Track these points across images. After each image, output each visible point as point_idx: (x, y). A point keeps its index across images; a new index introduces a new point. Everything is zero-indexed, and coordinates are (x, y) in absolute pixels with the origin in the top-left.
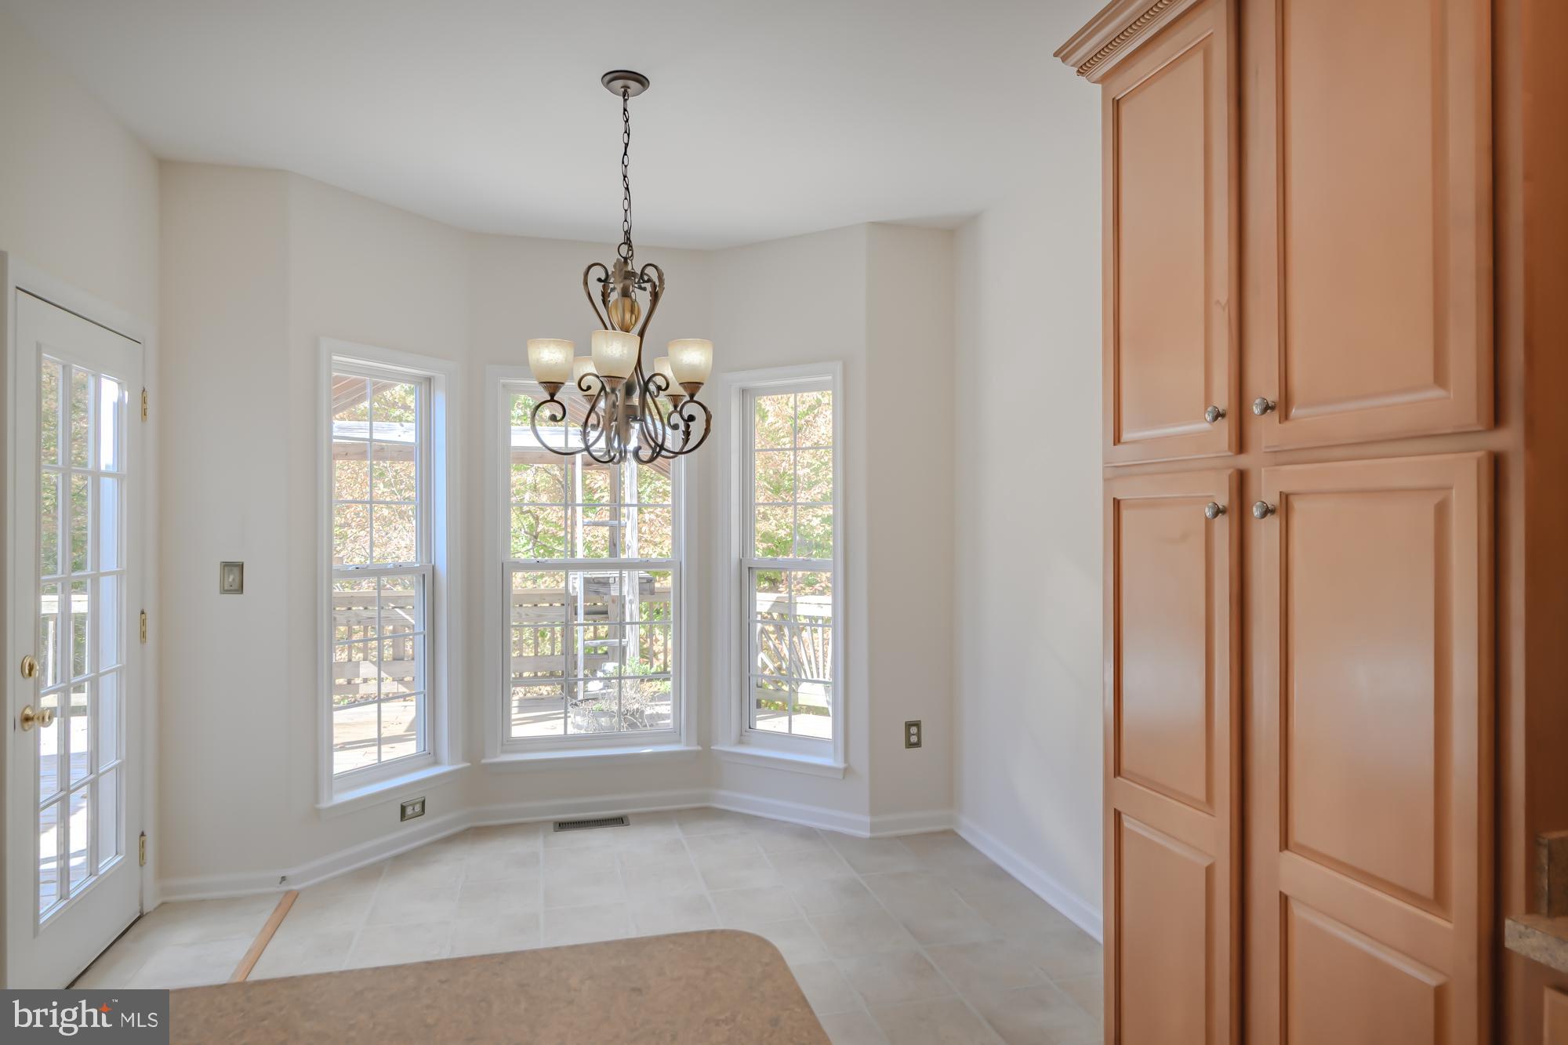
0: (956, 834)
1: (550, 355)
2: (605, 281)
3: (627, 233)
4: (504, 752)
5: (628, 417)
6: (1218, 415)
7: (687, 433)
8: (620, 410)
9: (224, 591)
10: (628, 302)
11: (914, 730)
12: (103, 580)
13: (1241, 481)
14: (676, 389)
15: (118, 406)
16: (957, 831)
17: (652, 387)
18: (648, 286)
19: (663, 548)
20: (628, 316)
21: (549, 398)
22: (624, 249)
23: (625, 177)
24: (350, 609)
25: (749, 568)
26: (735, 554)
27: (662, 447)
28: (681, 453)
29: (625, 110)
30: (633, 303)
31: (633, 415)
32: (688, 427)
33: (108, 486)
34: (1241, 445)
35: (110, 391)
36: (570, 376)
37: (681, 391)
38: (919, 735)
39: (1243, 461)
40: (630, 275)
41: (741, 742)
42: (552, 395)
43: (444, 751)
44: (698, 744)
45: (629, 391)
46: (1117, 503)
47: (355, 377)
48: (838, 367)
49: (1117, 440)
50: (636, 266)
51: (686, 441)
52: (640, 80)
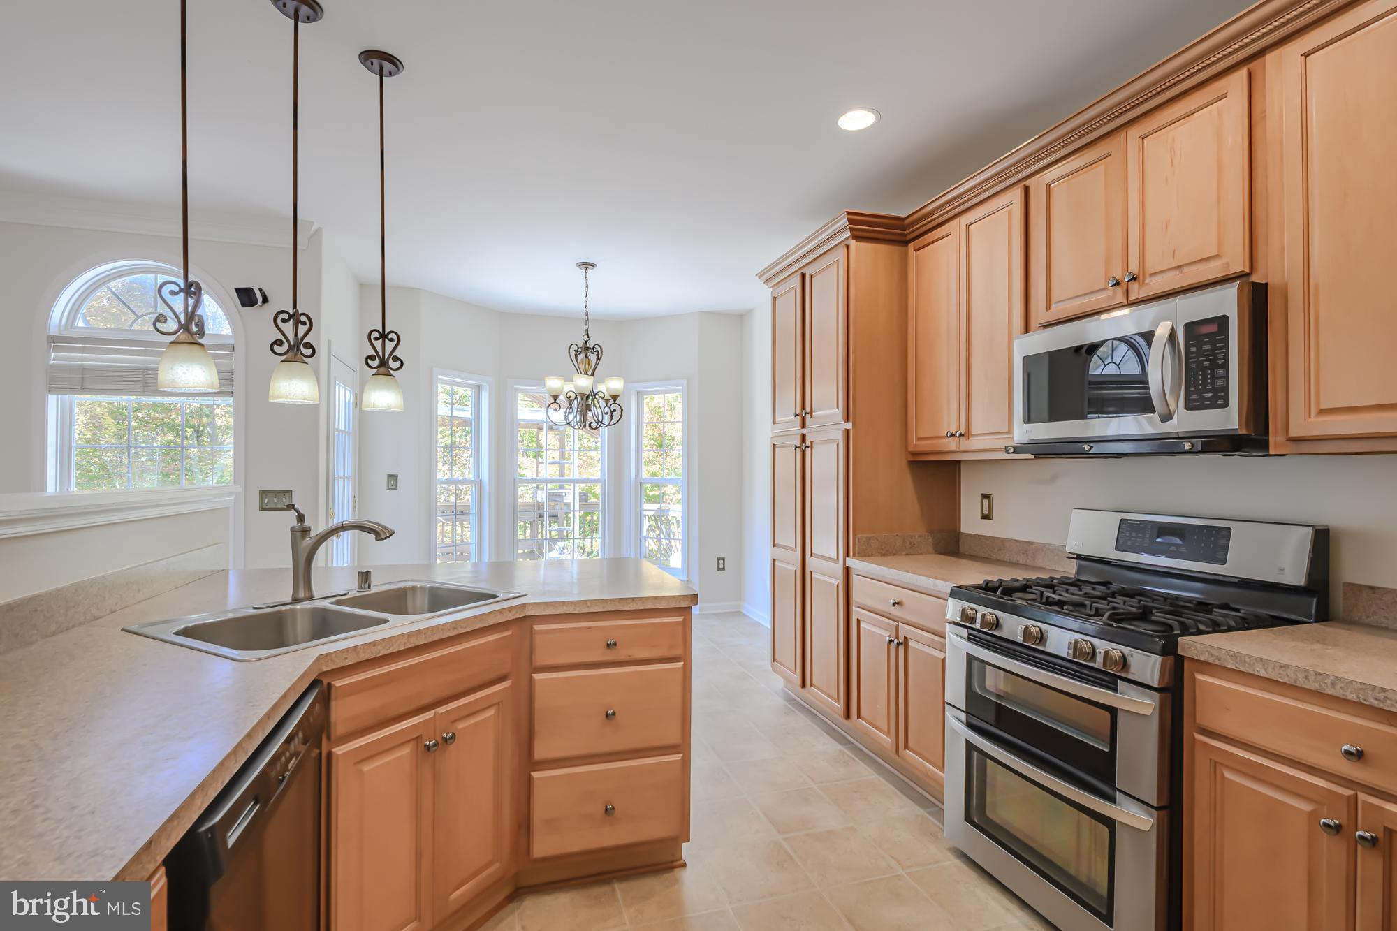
0: (741, 613)
1: (554, 383)
2: (576, 351)
3: (587, 330)
5: (587, 409)
6: (796, 415)
7: (612, 416)
8: (584, 405)
9: (389, 488)
10: (587, 359)
11: (721, 562)
13: (803, 437)
14: (607, 397)
16: (743, 611)
17: (597, 397)
18: (596, 353)
19: (595, 473)
20: (587, 366)
21: (553, 402)
22: (585, 337)
25: (639, 483)
26: (633, 475)
27: (602, 423)
28: (609, 425)
29: (586, 278)
30: (589, 361)
31: (588, 408)
32: (612, 414)
33: (346, 438)
34: (803, 426)
35: (348, 395)
36: (562, 391)
37: (610, 398)
38: (724, 564)
39: (804, 431)
40: (588, 349)
42: (555, 401)
45: (588, 398)
46: (774, 446)
48: (685, 382)
49: (775, 422)
50: (590, 345)
51: (611, 419)
52: (592, 265)
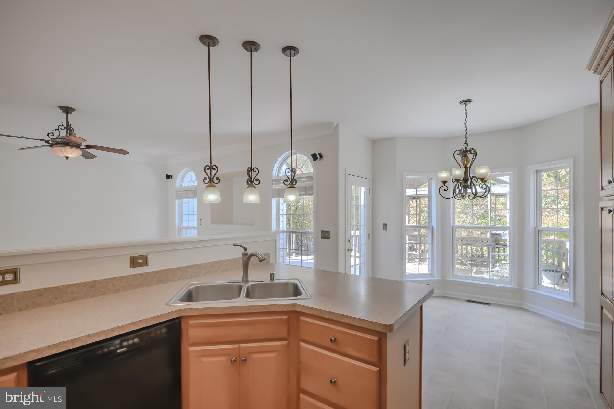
2: (459, 154)
3: (466, 141)
4: (452, 278)
5: (466, 188)
9: (384, 230)
10: (466, 158)
12: (362, 226)
15: (365, 193)
21: (444, 185)
22: (465, 145)
23: (465, 126)
24: (425, 239)
25: (539, 231)
26: (533, 225)
29: (465, 109)
33: (363, 208)
35: (363, 190)
41: (535, 288)
43: (435, 274)
44: (518, 287)
47: (412, 180)
48: (571, 160)
49: (602, 189)
50: (469, 149)
52: (470, 101)
